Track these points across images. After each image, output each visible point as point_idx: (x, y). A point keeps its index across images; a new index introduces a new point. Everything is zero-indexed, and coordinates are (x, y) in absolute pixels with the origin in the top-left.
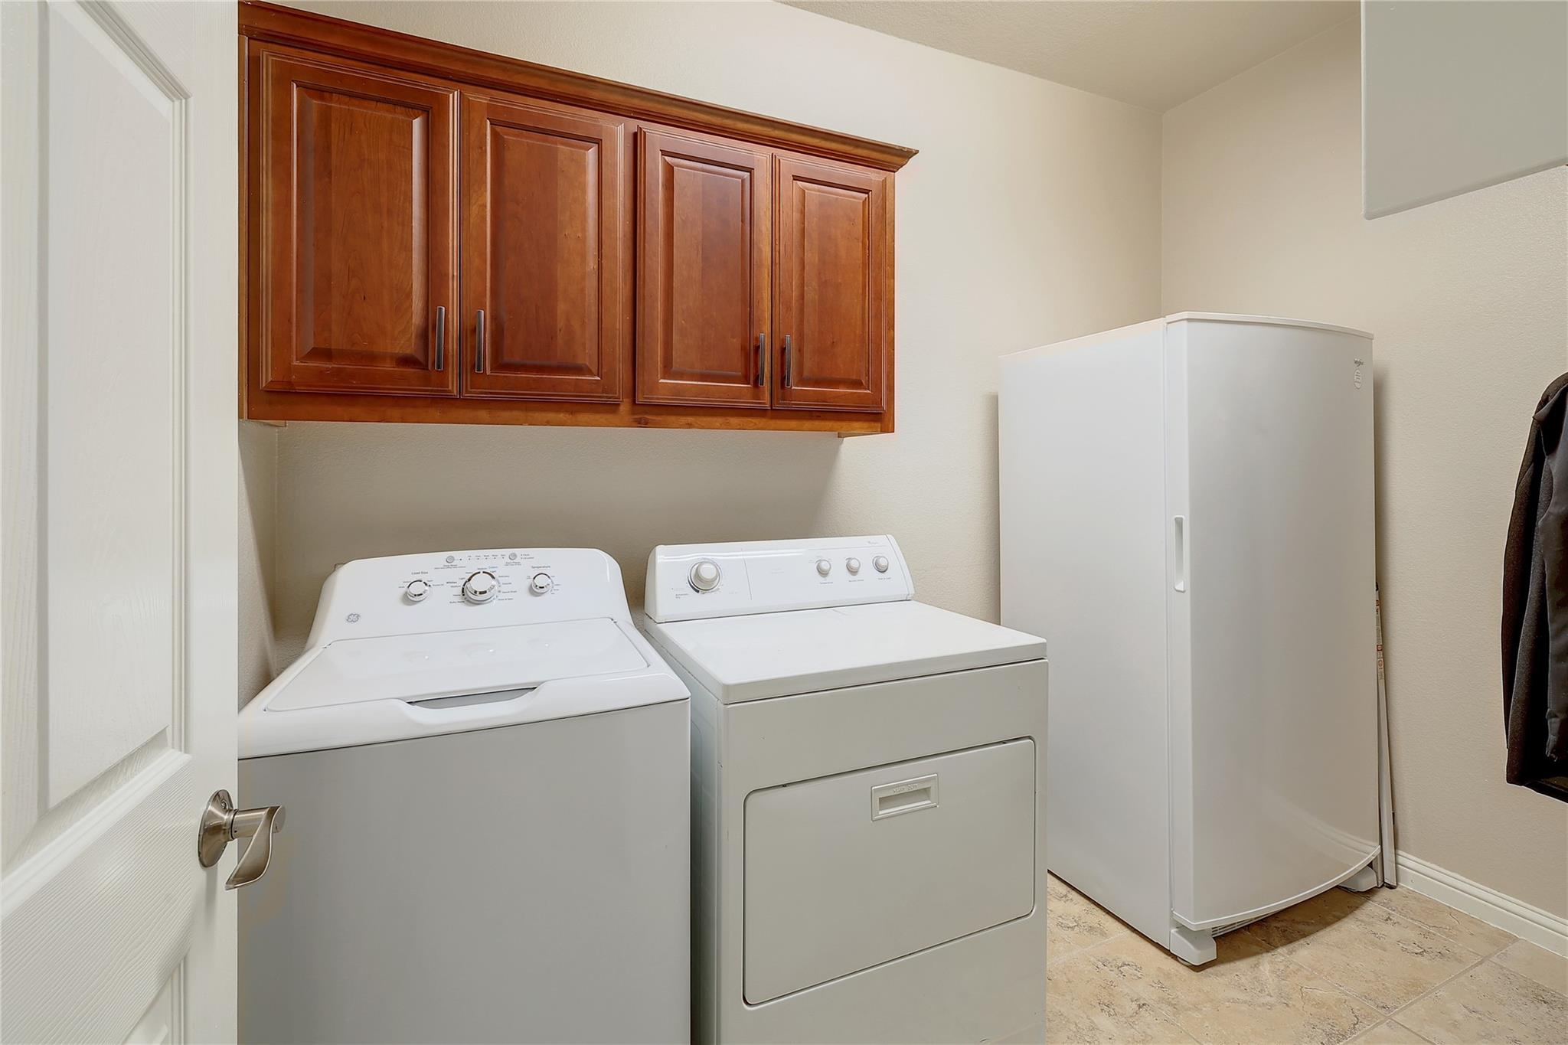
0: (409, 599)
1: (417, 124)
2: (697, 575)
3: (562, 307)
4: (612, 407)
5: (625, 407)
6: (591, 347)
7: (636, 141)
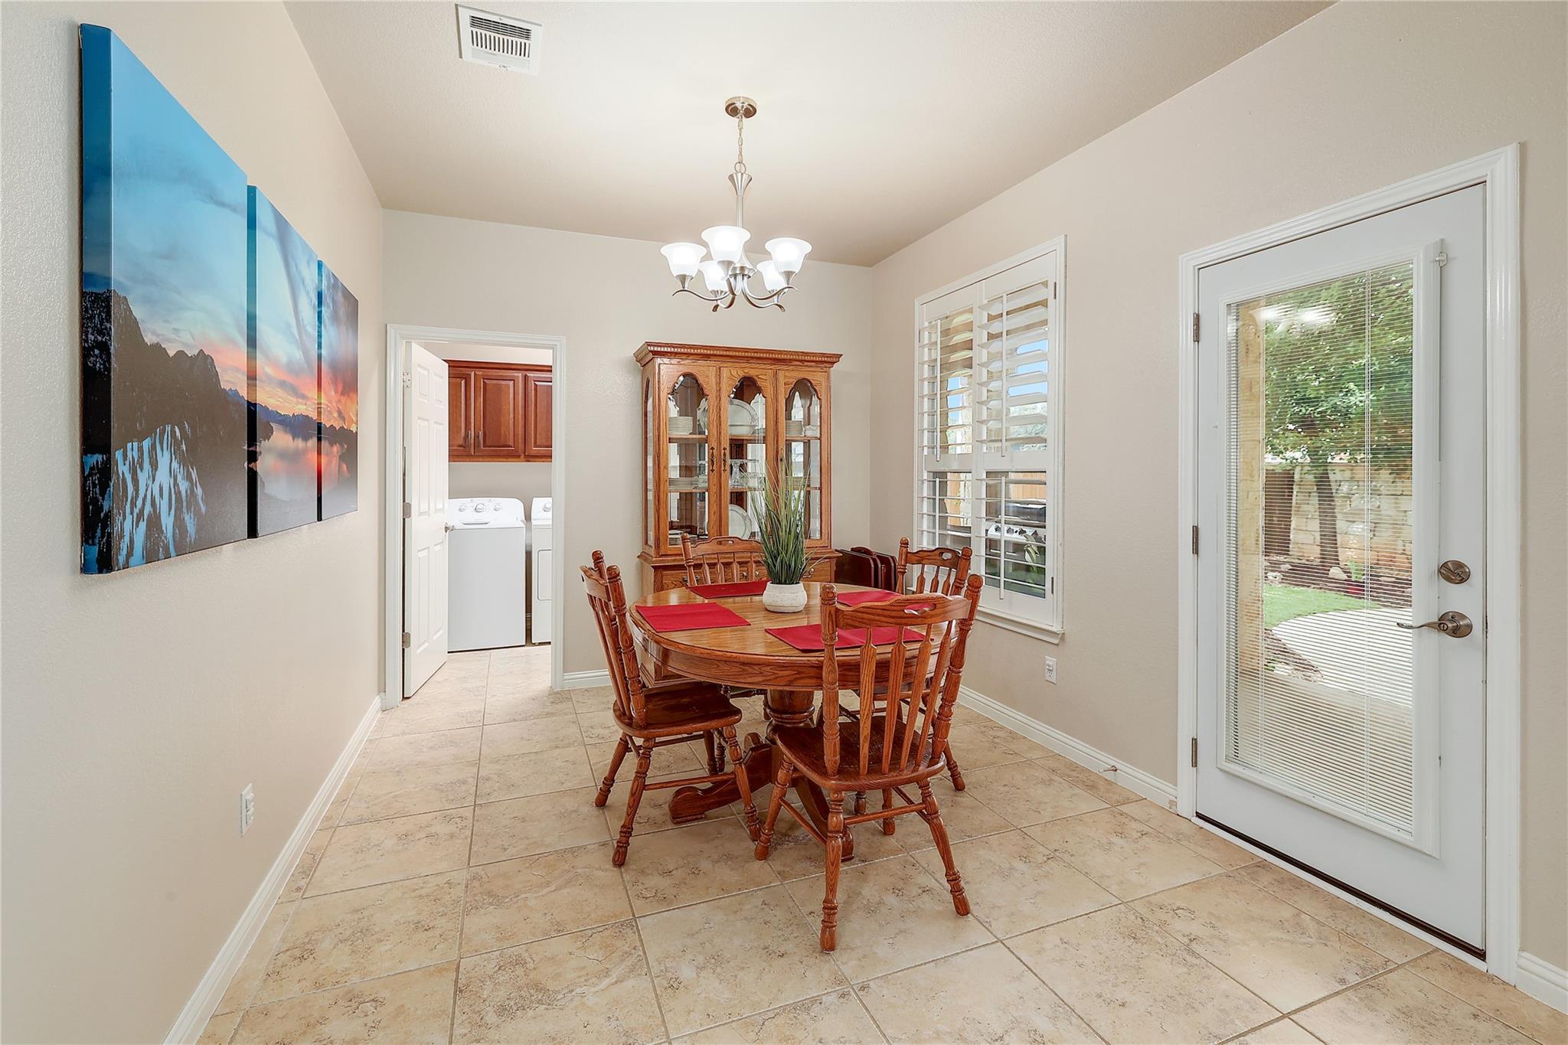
0: (460, 510)
1: (463, 382)
2: (545, 507)
3: (503, 429)
4: (519, 456)
5: (522, 457)
6: (512, 440)
7: (526, 377)
